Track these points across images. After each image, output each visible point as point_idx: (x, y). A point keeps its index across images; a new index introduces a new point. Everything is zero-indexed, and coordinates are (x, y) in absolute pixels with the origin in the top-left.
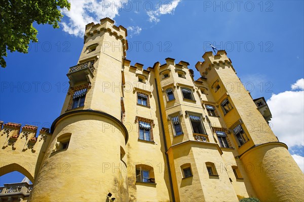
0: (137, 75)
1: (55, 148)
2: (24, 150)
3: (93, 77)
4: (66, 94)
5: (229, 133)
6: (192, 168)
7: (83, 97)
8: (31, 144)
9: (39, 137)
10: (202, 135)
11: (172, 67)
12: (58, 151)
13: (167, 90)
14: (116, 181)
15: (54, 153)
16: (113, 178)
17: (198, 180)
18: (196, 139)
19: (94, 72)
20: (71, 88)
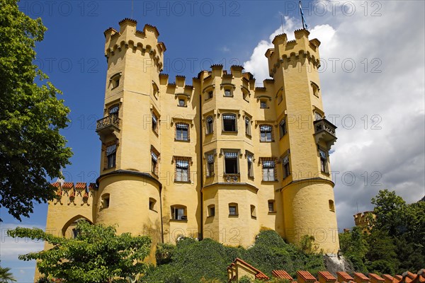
0: (177, 96)
1: (101, 204)
2: (82, 205)
3: (119, 131)
4: (101, 151)
5: (279, 163)
6: (216, 208)
7: (114, 154)
8: (85, 199)
9: (90, 193)
10: (234, 174)
11: (218, 81)
12: (103, 208)
13: (208, 118)
14: (145, 226)
15: (101, 209)
16: (142, 225)
17: (218, 219)
18: (226, 180)
19: (120, 124)
20: (103, 144)
